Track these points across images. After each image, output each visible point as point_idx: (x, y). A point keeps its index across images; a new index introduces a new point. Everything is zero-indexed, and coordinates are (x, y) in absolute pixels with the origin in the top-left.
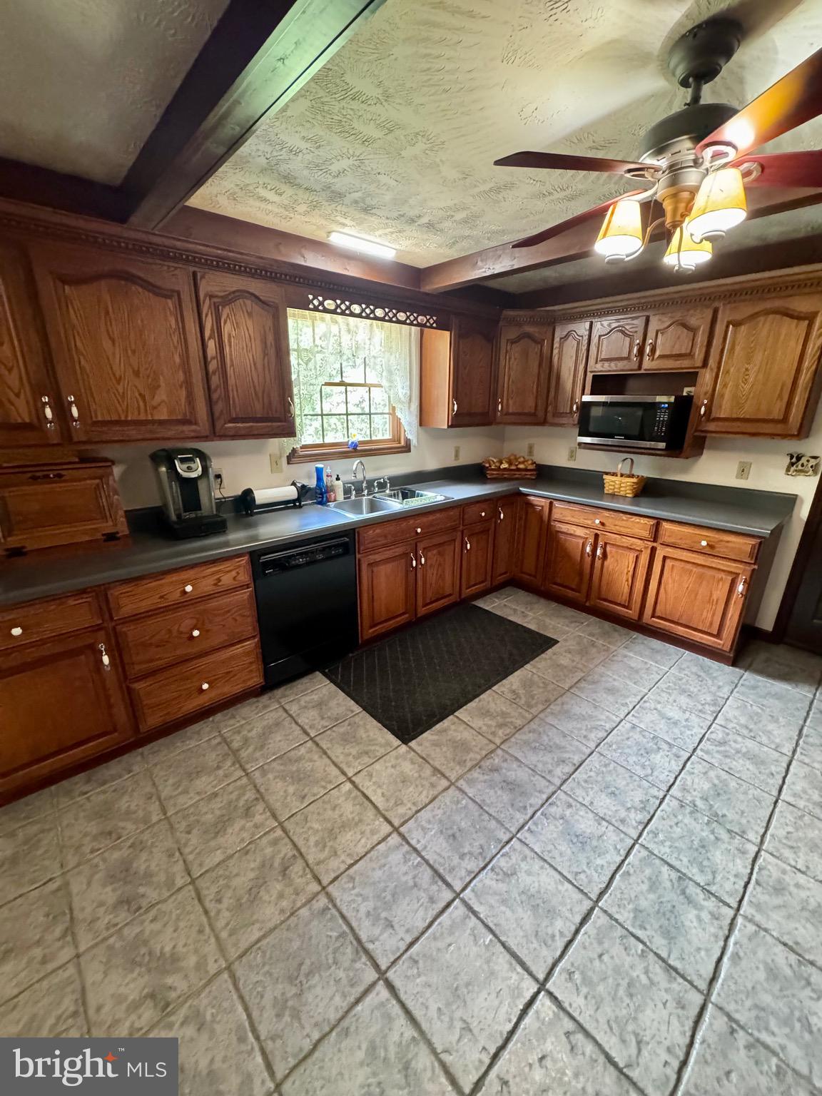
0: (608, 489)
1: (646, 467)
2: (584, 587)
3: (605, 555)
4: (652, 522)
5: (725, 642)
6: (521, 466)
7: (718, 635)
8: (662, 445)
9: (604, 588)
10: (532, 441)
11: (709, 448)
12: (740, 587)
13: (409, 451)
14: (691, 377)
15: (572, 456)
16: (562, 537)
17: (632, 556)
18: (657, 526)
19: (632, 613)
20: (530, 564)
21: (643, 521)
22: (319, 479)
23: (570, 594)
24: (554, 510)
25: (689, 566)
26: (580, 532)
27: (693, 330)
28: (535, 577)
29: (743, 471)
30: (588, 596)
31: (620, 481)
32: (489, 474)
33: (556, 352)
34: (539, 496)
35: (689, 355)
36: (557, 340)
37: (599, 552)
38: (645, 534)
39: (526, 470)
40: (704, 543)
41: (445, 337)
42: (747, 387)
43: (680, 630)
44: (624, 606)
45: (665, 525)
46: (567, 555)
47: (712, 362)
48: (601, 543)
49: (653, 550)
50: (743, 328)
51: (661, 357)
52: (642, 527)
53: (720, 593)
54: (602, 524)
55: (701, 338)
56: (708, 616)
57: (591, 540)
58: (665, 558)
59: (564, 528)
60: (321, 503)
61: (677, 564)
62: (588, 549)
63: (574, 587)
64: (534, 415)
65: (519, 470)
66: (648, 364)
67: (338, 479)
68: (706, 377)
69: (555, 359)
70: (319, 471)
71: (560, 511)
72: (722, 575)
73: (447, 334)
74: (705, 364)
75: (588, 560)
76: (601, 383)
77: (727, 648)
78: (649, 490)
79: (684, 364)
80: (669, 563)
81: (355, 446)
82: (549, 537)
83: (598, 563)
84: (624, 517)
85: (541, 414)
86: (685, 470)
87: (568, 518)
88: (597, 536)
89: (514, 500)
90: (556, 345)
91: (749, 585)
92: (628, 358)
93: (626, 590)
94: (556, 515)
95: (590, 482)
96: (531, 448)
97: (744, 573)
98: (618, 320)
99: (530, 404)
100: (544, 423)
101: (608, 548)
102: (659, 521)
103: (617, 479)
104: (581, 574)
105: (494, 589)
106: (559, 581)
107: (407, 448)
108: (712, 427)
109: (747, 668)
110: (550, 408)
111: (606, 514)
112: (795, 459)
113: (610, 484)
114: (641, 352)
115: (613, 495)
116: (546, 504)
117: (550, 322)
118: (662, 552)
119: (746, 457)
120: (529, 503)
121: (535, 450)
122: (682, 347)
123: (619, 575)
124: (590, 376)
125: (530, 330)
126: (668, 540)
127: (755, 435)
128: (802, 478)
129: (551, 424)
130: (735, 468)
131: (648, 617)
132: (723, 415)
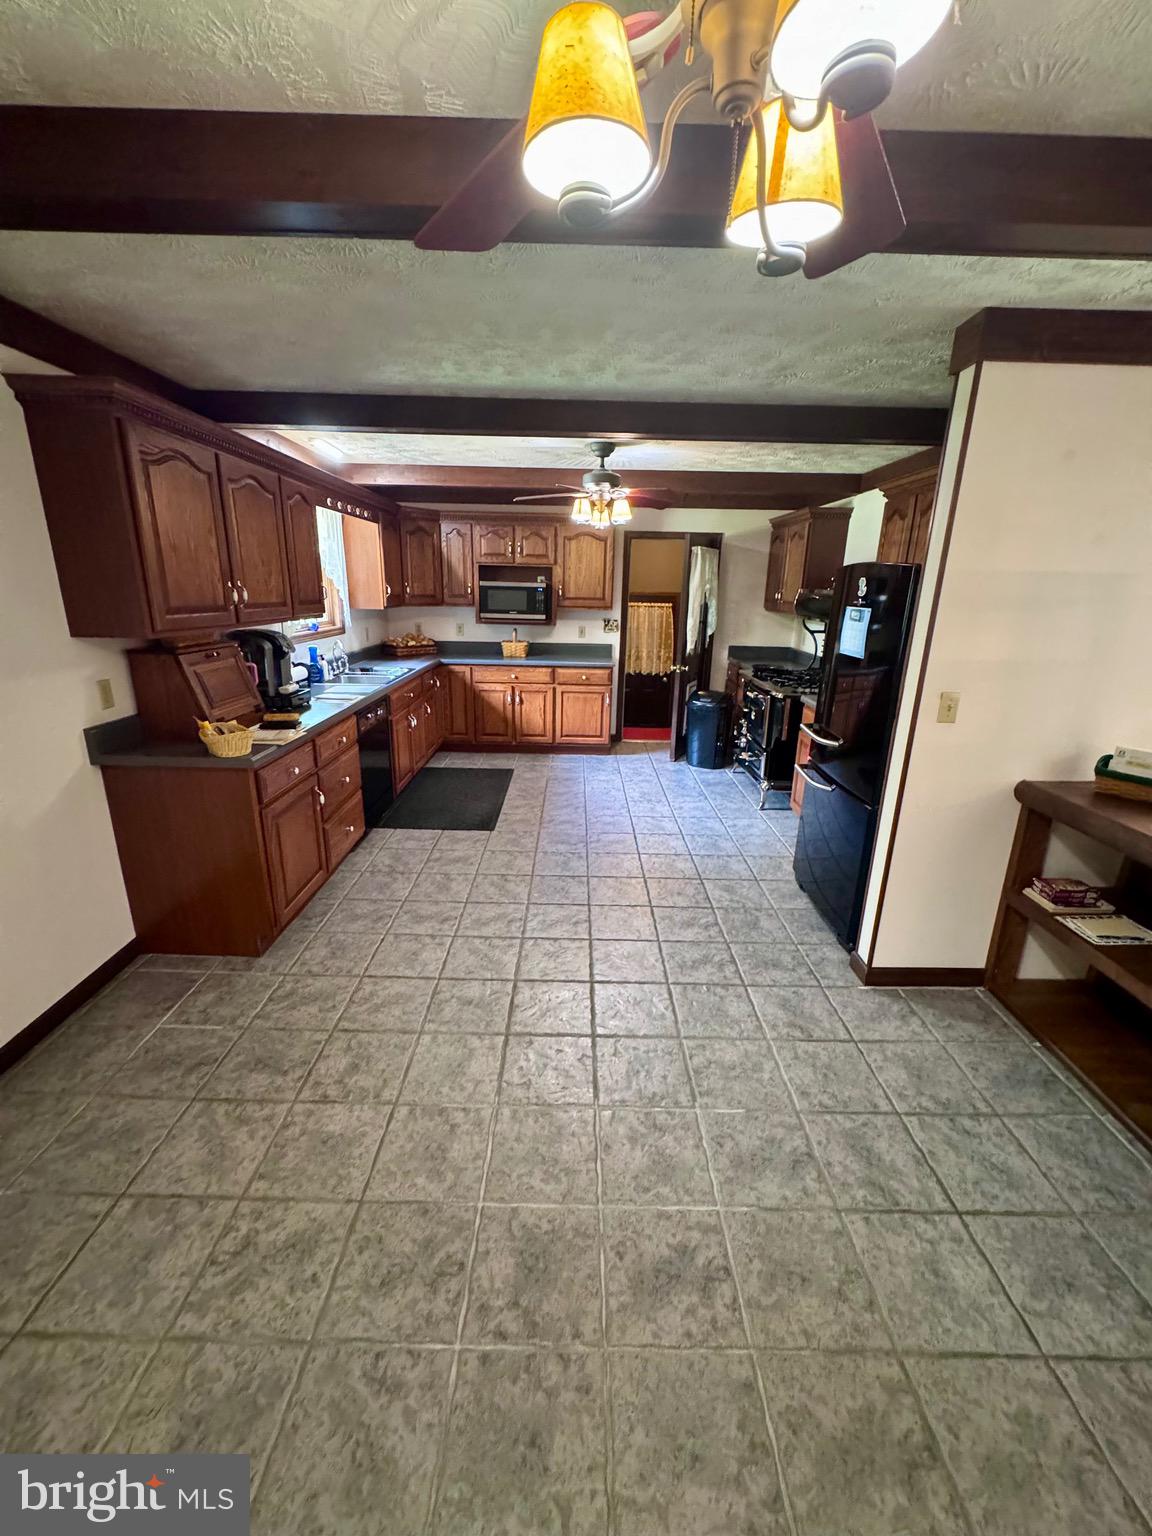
0: (506, 652)
2: (510, 731)
3: (521, 701)
4: (550, 670)
5: (605, 740)
6: (425, 643)
7: (601, 736)
8: (541, 617)
9: (525, 725)
10: (418, 621)
11: (561, 619)
12: (607, 701)
13: (344, 632)
14: (549, 571)
15: (461, 631)
16: (483, 694)
17: (541, 696)
18: (553, 672)
19: (548, 739)
20: (459, 723)
21: (544, 670)
22: (313, 658)
23: (499, 739)
24: (475, 674)
25: (577, 695)
26: (499, 687)
27: (545, 539)
28: (466, 734)
29: (582, 632)
30: (514, 736)
31: (514, 648)
32: (400, 652)
33: (444, 544)
34: (460, 665)
35: (545, 556)
36: (443, 535)
37: (517, 699)
38: (547, 679)
39: (430, 646)
40: (584, 677)
41: (376, 528)
42: (582, 578)
43: (580, 740)
44: (542, 736)
45: (560, 670)
46: (492, 708)
47: (560, 561)
48: (517, 693)
49: (554, 689)
50: (573, 542)
51: (528, 555)
52: (543, 675)
53: (597, 708)
54: (516, 678)
55: (551, 545)
56: (593, 726)
57: (509, 692)
58: (563, 693)
59: (486, 687)
61: (571, 695)
62: (508, 700)
63: (500, 731)
64: (433, 596)
65: (422, 646)
66: (519, 559)
67: (322, 659)
68: (558, 571)
69: (445, 550)
70: (313, 651)
71: (480, 674)
72: (595, 696)
73: (376, 525)
74: (556, 562)
75: (510, 708)
76: (486, 572)
77: (607, 742)
78: (533, 650)
79: (542, 561)
80: (565, 695)
81: (316, 628)
82: (474, 698)
83: (517, 708)
84: (531, 670)
85: (439, 596)
86: (549, 634)
87: (493, 679)
88: (513, 688)
89: (445, 670)
90: (443, 539)
92: (504, 555)
93: (541, 723)
94: (477, 678)
95: (494, 650)
96: (418, 628)
97: (606, 690)
98: (494, 526)
99: (430, 589)
100: (440, 602)
101: (523, 696)
102: (554, 667)
103: (511, 644)
104: (505, 720)
106: (488, 731)
107: (342, 631)
108: (567, 603)
109: (616, 754)
110: (445, 591)
111: (518, 669)
112: (607, 622)
113: (507, 649)
114: (513, 552)
115: (511, 657)
116: (467, 670)
117: (435, 518)
118: (559, 689)
119: (582, 623)
120: (451, 672)
121: (423, 628)
122: (540, 550)
123: (534, 714)
124: (476, 566)
125: (422, 524)
126: (561, 680)
127: (590, 608)
128: (612, 634)
129: (448, 604)
130: (577, 631)
131: (559, 739)
132: (572, 595)
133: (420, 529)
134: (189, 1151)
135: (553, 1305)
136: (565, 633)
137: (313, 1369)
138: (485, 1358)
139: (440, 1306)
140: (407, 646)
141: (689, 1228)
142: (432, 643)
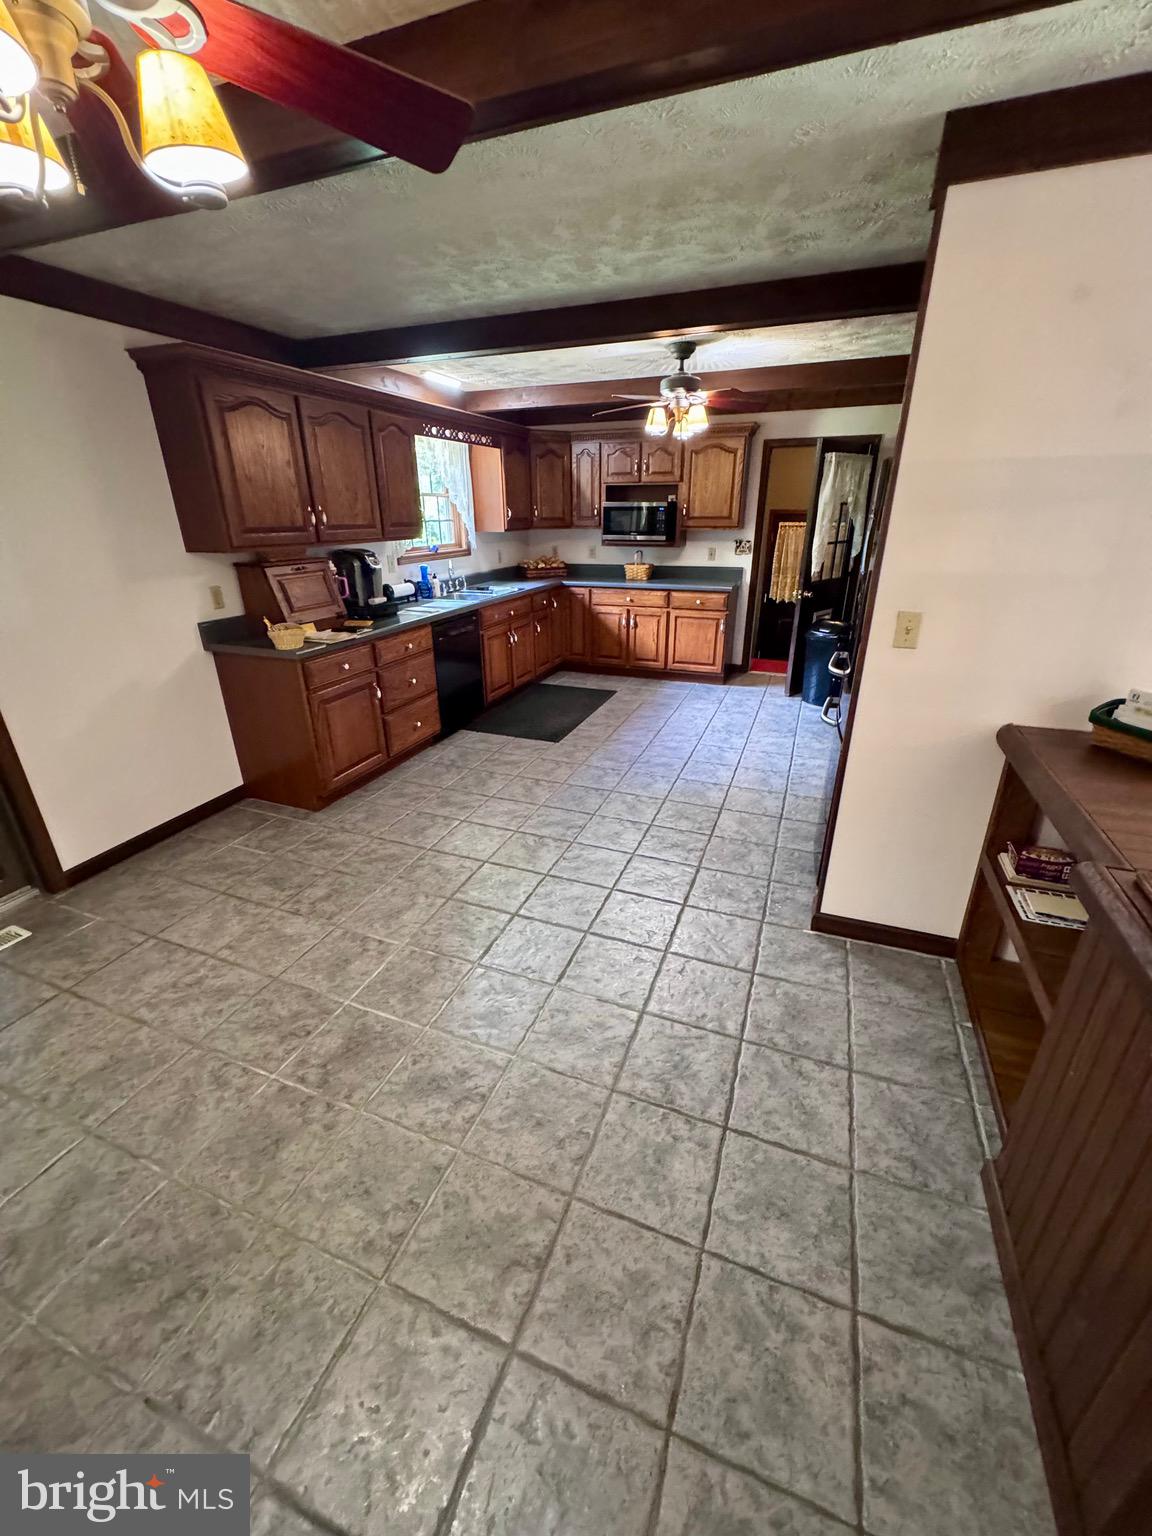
0: (629, 575)
1: (653, 557)
2: (624, 655)
3: (636, 625)
4: (665, 593)
5: (718, 668)
6: (554, 565)
7: (713, 664)
8: (664, 538)
9: (637, 649)
10: (556, 542)
11: (693, 540)
12: (722, 627)
13: (470, 554)
14: (674, 489)
15: (592, 553)
16: (602, 616)
17: (655, 620)
18: (668, 597)
19: (660, 664)
20: (578, 645)
21: (659, 593)
22: (424, 576)
23: (615, 662)
24: (593, 596)
25: (691, 620)
26: (615, 610)
27: (671, 455)
28: (583, 655)
29: (712, 555)
30: (626, 660)
31: (636, 570)
32: (530, 574)
33: (574, 466)
34: (579, 587)
35: (671, 473)
36: (574, 456)
37: (632, 622)
38: (661, 602)
39: (558, 568)
40: (698, 602)
41: (496, 453)
42: (707, 496)
43: (692, 667)
44: (654, 661)
45: (674, 594)
46: (608, 631)
47: (686, 478)
48: (632, 616)
49: (668, 614)
50: (701, 456)
51: (654, 473)
52: (657, 598)
53: (711, 635)
54: (632, 601)
55: (677, 461)
56: (706, 653)
57: (624, 616)
58: (676, 618)
59: (603, 609)
60: (428, 597)
61: (685, 620)
62: (624, 622)
63: (616, 654)
64: (563, 519)
65: (554, 568)
66: (645, 478)
67: (435, 577)
68: (683, 488)
69: (575, 472)
70: (424, 570)
71: (599, 597)
72: (710, 621)
73: (497, 451)
74: (682, 479)
75: (624, 631)
76: (613, 492)
77: (719, 671)
78: (656, 573)
79: (668, 479)
80: (679, 620)
81: (436, 549)
82: (592, 620)
83: (632, 631)
84: (646, 593)
85: (567, 518)
86: (677, 557)
87: (606, 601)
88: (628, 611)
89: (560, 591)
90: (574, 460)
91: (727, 624)
92: (630, 473)
93: (654, 647)
94: (595, 600)
95: (616, 573)
96: (555, 550)
97: (721, 616)
98: (618, 444)
99: (559, 514)
100: (569, 525)
101: (638, 619)
102: (669, 591)
103: (635, 567)
104: (620, 644)
105: (553, 671)
106: (604, 653)
107: (468, 552)
108: (691, 523)
109: (732, 684)
110: (574, 513)
111: (633, 592)
112: (739, 543)
113: (630, 571)
114: (639, 469)
115: (633, 580)
116: (585, 591)
117: (567, 440)
118: (674, 613)
119: (713, 545)
120: (573, 594)
121: (559, 552)
122: (667, 467)
123: (647, 637)
124: (604, 486)
125: (554, 446)
126: (677, 604)
127: (715, 527)
128: (743, 556)
129: (578, 527)
130: (705, 552)
131: (671, 665)
132: (696, 514)
133: (552, 452)
134: (203, 921)
135: (348, 1076)
136: (694, 555)
137: (189, 1057)
138: (284, 1088)
139: (279, 1052)
140: (537, 568)
141: (479, 1062)
142: (562, 566)
